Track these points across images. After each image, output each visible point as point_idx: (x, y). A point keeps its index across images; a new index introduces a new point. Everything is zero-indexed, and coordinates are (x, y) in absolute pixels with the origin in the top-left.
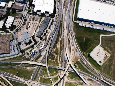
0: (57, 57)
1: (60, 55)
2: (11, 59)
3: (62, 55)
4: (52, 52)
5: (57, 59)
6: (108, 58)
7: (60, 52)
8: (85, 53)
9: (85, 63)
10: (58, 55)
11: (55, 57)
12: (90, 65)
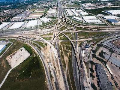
0: (64, 48)
1: (62, 50)
2: (103, 39)
3: (60, 51)
4: (70, 51)
5: (64, 46)
6: (11, 55)
7: (62, 53)
8: (35, 56)
9: (36, 48)
10: (64, 50)
11: (66, 48)
12: (32, 47)
